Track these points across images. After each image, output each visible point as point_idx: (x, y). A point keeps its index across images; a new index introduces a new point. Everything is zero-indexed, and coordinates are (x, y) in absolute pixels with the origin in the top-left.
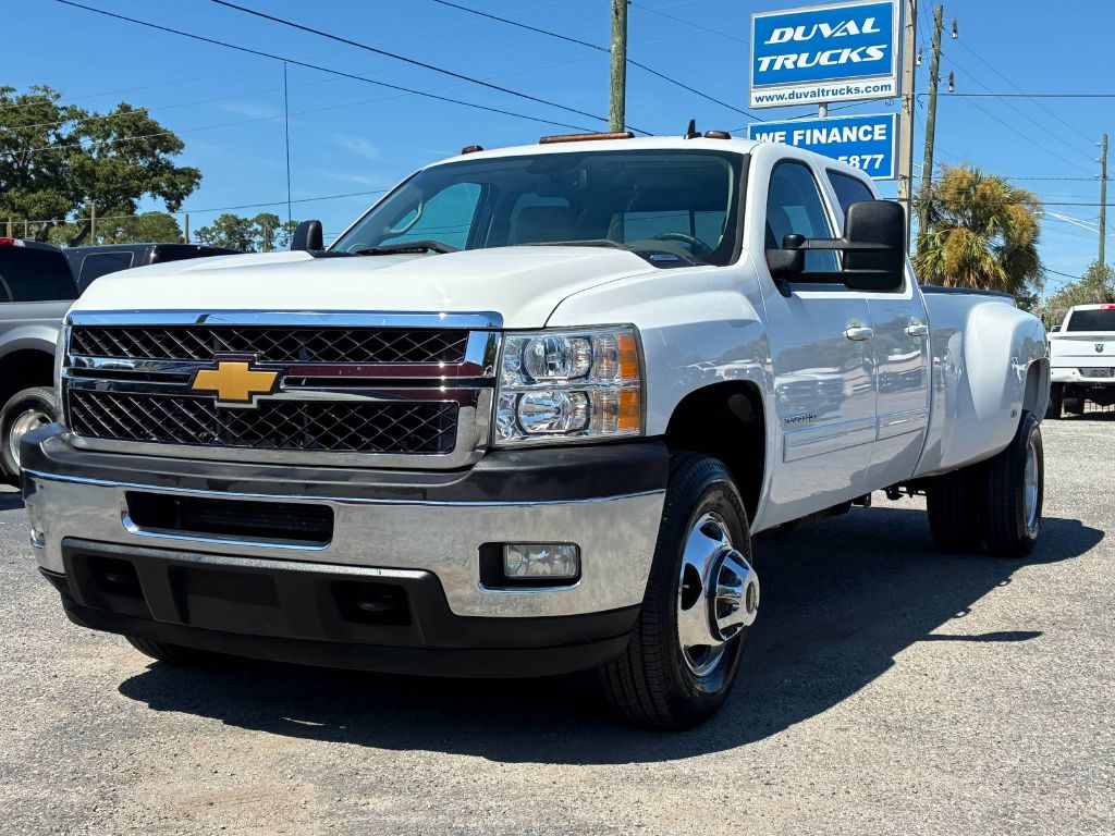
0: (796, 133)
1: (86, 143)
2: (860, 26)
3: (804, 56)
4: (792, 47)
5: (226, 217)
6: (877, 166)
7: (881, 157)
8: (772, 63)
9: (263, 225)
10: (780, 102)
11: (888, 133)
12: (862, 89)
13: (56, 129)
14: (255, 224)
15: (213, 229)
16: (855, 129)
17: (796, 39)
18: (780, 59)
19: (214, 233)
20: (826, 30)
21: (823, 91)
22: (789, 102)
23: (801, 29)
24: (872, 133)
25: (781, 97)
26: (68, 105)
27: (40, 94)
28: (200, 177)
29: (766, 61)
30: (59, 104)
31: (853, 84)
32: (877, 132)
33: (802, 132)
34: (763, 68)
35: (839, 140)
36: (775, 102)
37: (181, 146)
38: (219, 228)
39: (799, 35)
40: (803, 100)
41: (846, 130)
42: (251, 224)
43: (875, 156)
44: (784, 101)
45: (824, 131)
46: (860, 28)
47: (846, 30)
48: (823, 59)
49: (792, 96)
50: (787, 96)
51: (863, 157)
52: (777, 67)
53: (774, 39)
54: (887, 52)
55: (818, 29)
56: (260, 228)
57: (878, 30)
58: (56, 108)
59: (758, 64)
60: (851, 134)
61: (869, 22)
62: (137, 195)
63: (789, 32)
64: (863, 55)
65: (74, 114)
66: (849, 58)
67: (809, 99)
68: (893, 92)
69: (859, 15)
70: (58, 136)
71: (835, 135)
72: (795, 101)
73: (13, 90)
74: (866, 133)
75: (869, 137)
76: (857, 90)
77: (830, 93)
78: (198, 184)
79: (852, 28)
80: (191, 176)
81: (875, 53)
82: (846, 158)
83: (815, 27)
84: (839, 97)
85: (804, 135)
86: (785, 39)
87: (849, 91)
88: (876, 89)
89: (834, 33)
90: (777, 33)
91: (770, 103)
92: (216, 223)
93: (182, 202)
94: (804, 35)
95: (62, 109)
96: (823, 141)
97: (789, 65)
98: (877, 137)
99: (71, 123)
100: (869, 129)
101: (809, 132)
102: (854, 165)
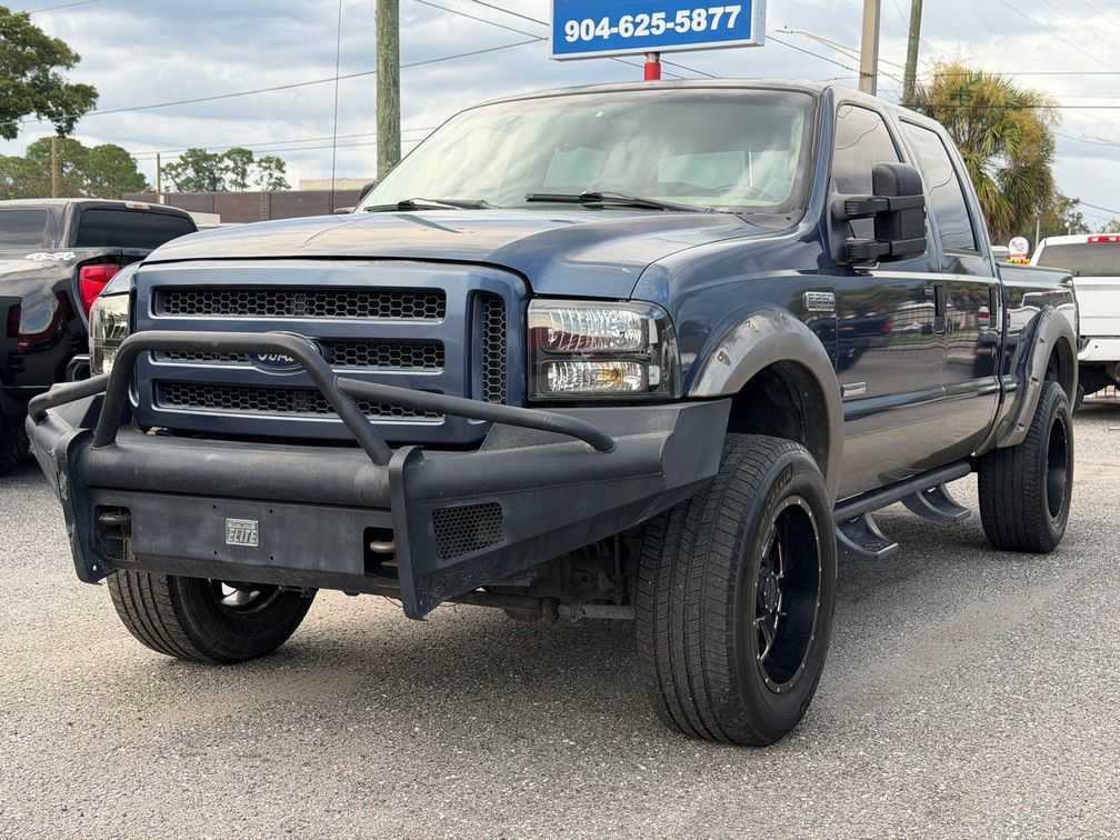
5: (193, 152)
6: (731, 25)
7: (736, 10)
9: (234, 160)
14: (226, 159)
15: (179, 165)
19: (180, 170)
28: (96, 96)
37: (77, 58)
38: (185, 164)
42: (221, 159)
43: (728, 9)
51: (711, 11)
56: (232, 164)
62: (15, 115)
78: (94, 103)
80: (86, 95)
82: (687, 13)
92: (182, 157)
93: (75, 125)
102: (699, 24)
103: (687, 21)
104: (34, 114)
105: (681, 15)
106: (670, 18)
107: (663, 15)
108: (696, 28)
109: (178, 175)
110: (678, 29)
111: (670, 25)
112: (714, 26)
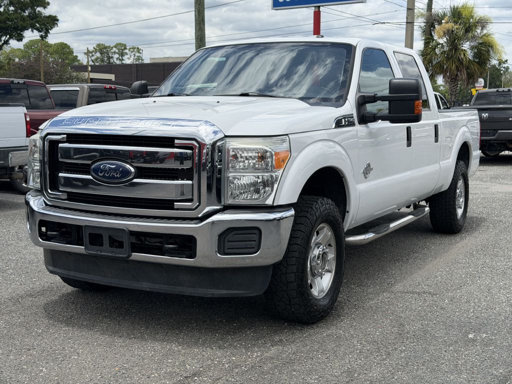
5: (98, 45)
9: (118, 48)
15: (93, 51)
19: (93, 53)
28: (58, 20)
37: (48, 4)
38: (96, 51)
42: (112, 48)
56: (117, 51)
62: (22, 30)
78: (57, 24)
92: (94, 48)
93: (48, 34)
104: (30, 30)
109: (93, 55)
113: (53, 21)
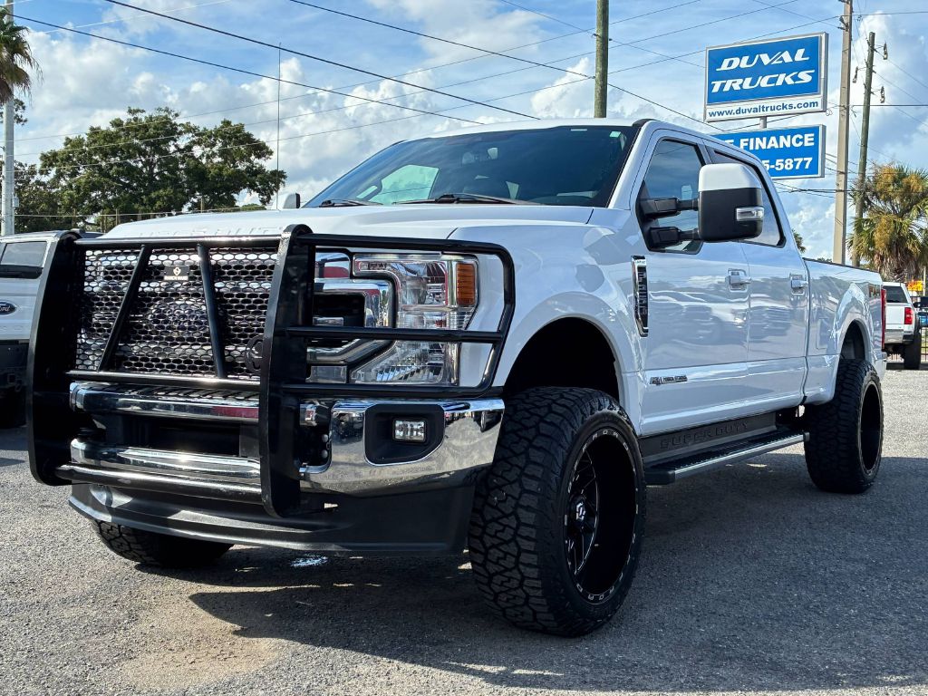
0: (742, 141)
1: (197, 151)
2: (793, 56)
3: (748, 80)
4: (739, 73)
6: (807, 167)
7: (810, 159)
8: (723, 86)
10: (729, 116)
11: (816, 140)
12: (795, 105)
13: (175, 141)
16: (789, 137)
17: (742, 66)
18: (729, 83)
20: (766, 59)
21: (763, 107)
22: (736, 116)
23: (746, 59)
24: (803, 140)
25: (730, 112)
26: (184, 123)
27: (163, 114)
28: (285, 177)
29: (717, 84)
30: (178, 121)
31: (787, 101)
32: (807, 139)
33: (747, 140)
34: (716, 89)
35: (776, 146)
36: (725, 117)
37: (271, 153)
39: (744, 63)
40: (747, 114)
41: (782, 138)
43: (805, 159)
44: (732, 116)
45: (765, 139)
46: (793, 57)
47: (782, 59)
48: (764, 82)
49: (739, 111)
50: (734, 111)
51: (795, 160)
52: (727, 88)
53: (724, 67)
54: (815, 76)
55: (759, 58)
57: (807, 59)
58: (175, 124)
59: (711, 87)
60: (785, 142)
61: (800, 52)
63: (736, 61)
64: (796, 78)
65: (189, 129)
66: (784, 82)
67: (752, 114)
68: (819, 108)
69: (791, 46)
70: (176, 146)
71: (773, 142)
72: (741, 115)
73: (143, 111)
74: (798, 141)
75: (801, 143)
76: (791, 106)
77: (769, 109)
78: (284, 183)
79: (787, 57)
81: (805, 77)
83: (757, 56)
84: (776, 112)
85: (748, 142)
86: (734, 66)
87: (784, 107)
88: (806, 105)
89: (772, 61)
90: (726, 62)
91: (721, 117)
93: (272, 197)
94: (748, 63)
95: (180, 125)
96: (764, 147)
97: (736, 87)
98: (807, 144)
99: (186, 136)
100: (801, 137)
101: (752, 140)
102: (789, 166)
103: (782, 165)
105: (778, 162)
106: (772, 162)
107: (768, 161)
108: (787, 168)
110: (777, 169)
111: (773, 166)
112: (797, 167)
113: (278, 177)
